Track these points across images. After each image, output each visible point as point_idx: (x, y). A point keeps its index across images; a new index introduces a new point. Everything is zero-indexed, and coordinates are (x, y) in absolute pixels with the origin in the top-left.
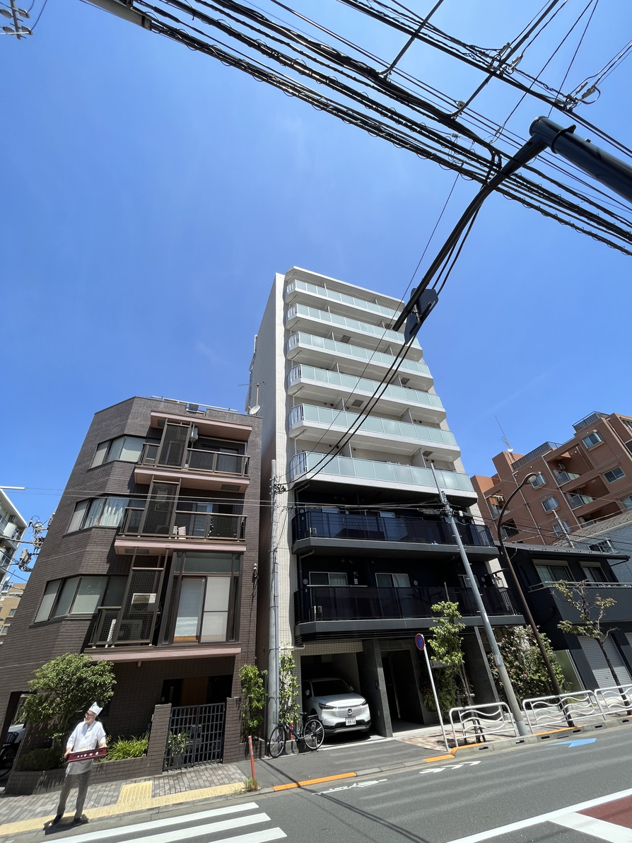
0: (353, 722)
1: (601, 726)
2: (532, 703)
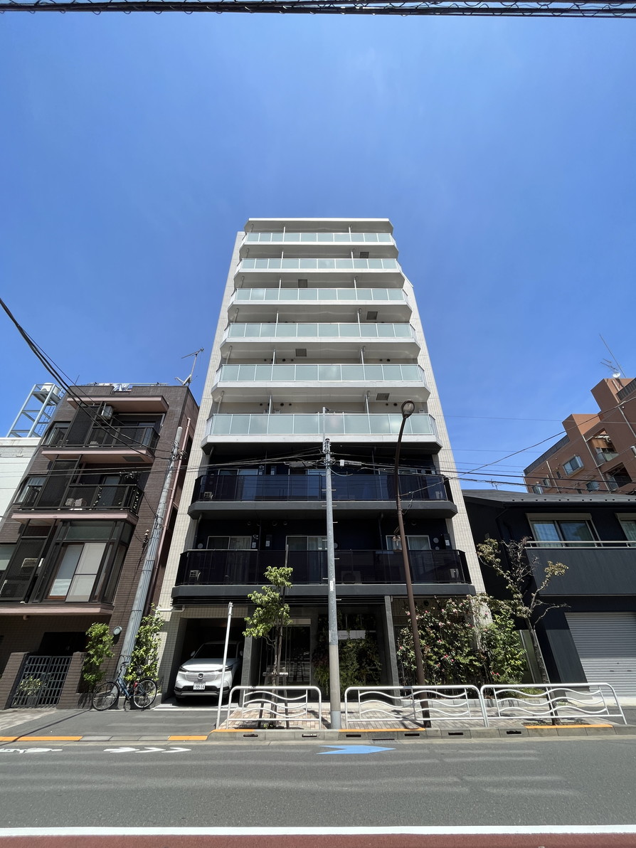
0: (202, 687)
1: (461, 734)
2: (362, 691)
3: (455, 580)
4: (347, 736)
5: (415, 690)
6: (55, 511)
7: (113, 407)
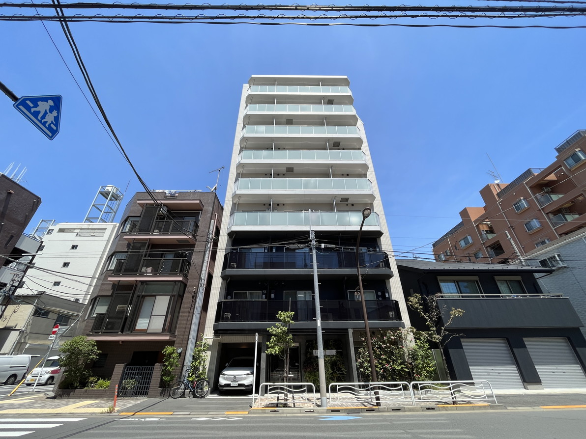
0: (236, 384)
1: (400, 410)
2: (339, 386)
3: (392, 319)
4: (332, 411)
5: (371, 385)
6: (135, 275)
7: (167, 207)
